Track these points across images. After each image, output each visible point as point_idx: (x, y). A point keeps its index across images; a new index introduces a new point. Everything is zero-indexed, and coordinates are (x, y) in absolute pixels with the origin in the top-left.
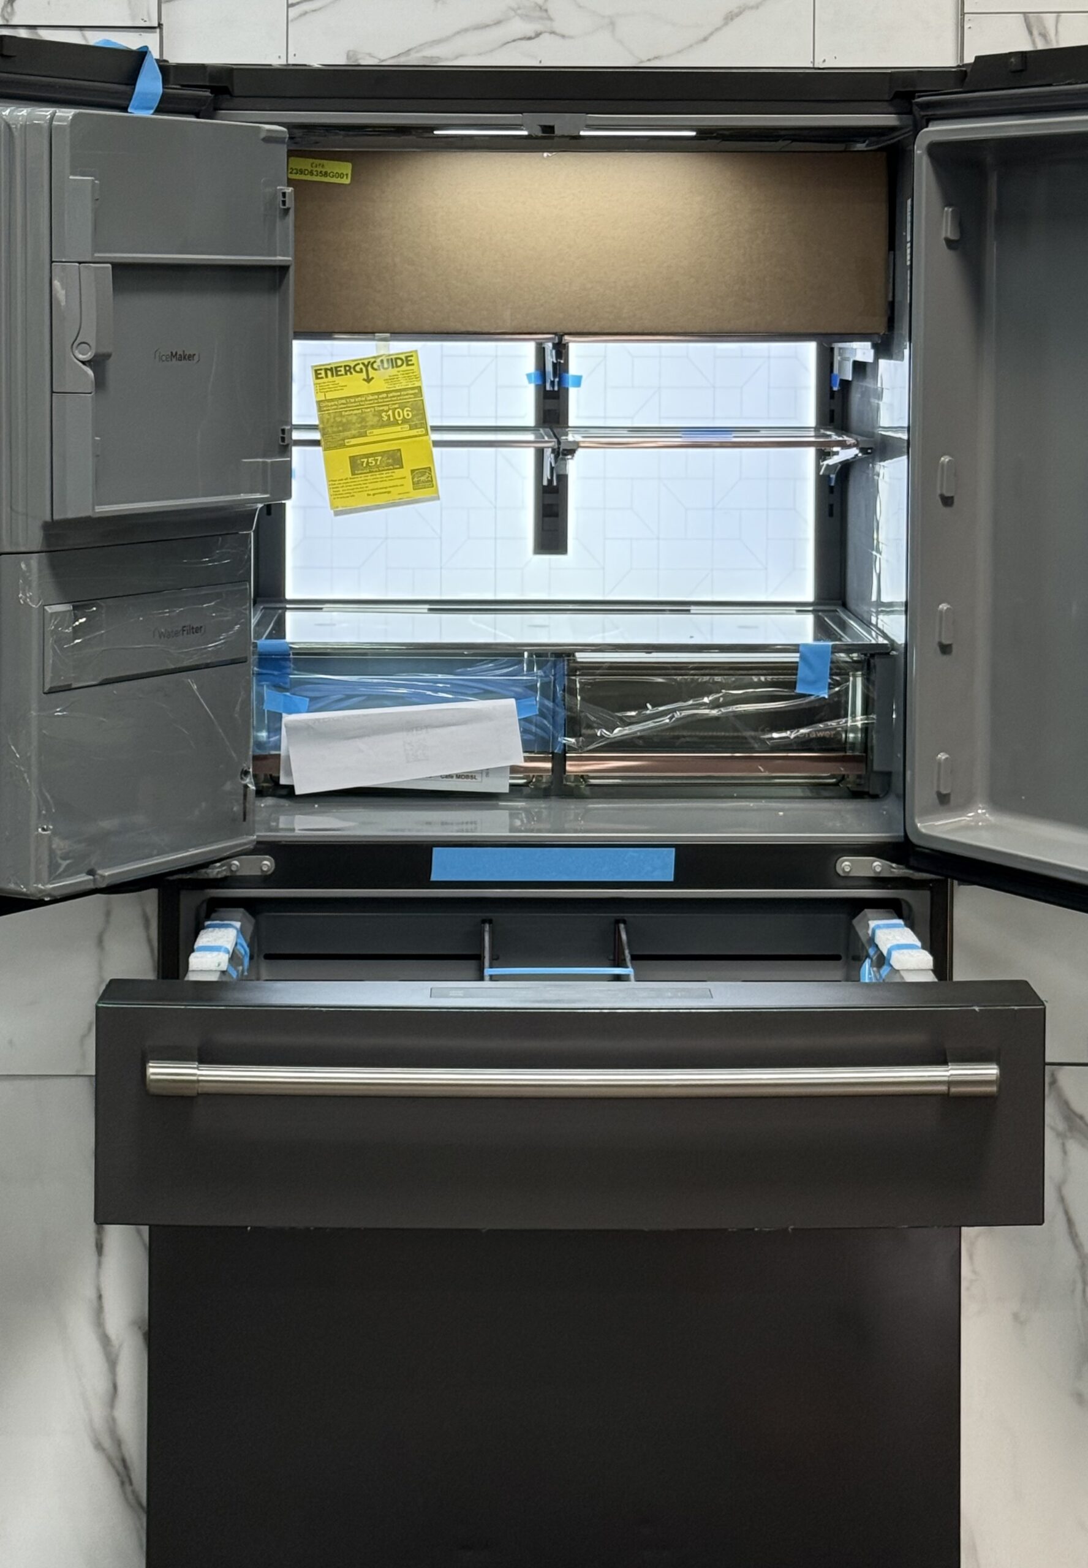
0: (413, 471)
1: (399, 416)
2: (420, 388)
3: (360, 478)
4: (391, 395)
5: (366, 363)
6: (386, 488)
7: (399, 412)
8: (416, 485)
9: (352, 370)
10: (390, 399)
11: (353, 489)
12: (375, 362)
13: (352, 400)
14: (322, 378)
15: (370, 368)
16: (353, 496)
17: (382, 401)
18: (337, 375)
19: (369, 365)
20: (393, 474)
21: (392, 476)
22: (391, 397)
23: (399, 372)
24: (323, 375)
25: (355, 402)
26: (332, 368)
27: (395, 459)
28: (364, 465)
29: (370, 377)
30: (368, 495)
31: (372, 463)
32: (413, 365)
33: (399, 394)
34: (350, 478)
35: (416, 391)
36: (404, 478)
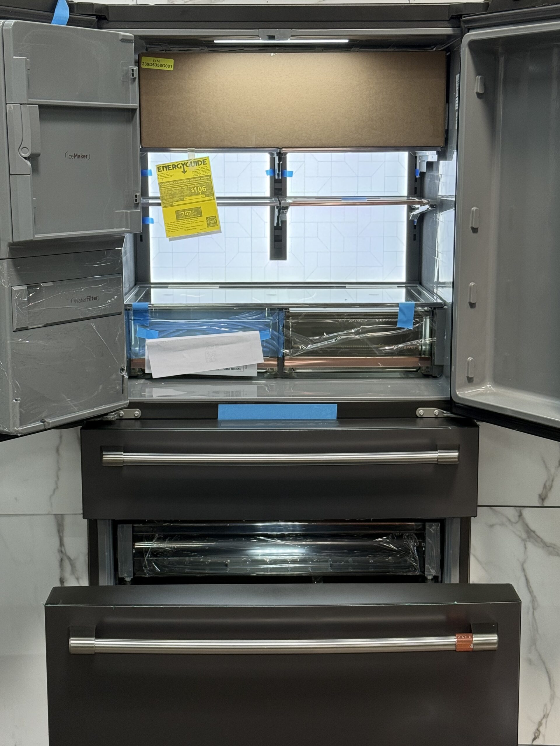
0: (207, 218)
1: (200, 190)
2: (210, 176)
3: (181, 222)
4: (196, 179)
5: (183, 163)
6: (194, 226)
7: (200, 188)
8: (209, 225)
9: (176, 167)
10: (195, 182)
11: (178, 227)
12: (187, 163)
13: (177, 182)
14: (161, 171)
15: (185, 166)
16: (178, 231)
17: (191, 182)
18: (169, 170)
19: (184, 164)
20: (197, 220)
21: (197, 221)
22: (196, 180)
23: (199, 168)
24: (162, 170)
25: (178, 183)
26: (166, 166)
27: (198, 212)
28: (183, 215)
29: (185, 171)
30: (185, 230)
31: (187, 214)
32: (206, 164)
33: (200, 179)
34: (176, 222)
35: (209, 177)
36: (203, 221)
